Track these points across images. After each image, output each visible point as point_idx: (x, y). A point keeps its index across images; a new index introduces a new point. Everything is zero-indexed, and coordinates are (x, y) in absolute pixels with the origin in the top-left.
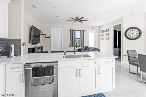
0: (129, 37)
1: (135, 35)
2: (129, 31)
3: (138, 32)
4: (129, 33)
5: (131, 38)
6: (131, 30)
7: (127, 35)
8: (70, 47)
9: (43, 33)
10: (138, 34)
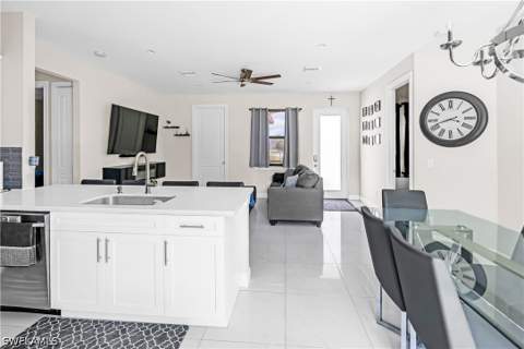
0: (436, 133)
1: (459, 125)
2: (436, 108)
3: (473, 113)
4: (435, 117)
5: (445, 137)
6: (445, 103)
7: (430, 125)
8: (251, 166)
9: (169, 122)
10: (473, 123)
